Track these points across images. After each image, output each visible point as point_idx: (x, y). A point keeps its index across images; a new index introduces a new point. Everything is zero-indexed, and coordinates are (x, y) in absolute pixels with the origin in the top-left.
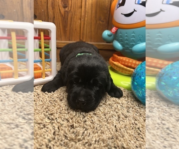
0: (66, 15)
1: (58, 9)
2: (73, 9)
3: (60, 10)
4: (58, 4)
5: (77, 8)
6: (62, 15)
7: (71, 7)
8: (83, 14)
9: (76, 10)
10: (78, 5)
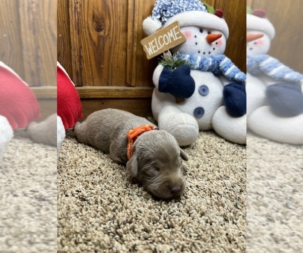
0: (101, 44)
1: (88, 34)
2: (113, 32)
3: (90, 34)
4: (86, 25)
5: (120, 31)
6: (94, 43)
7: (109, 30)
8: (129, 41)
9: (118, 35)
10: (120, 27)
